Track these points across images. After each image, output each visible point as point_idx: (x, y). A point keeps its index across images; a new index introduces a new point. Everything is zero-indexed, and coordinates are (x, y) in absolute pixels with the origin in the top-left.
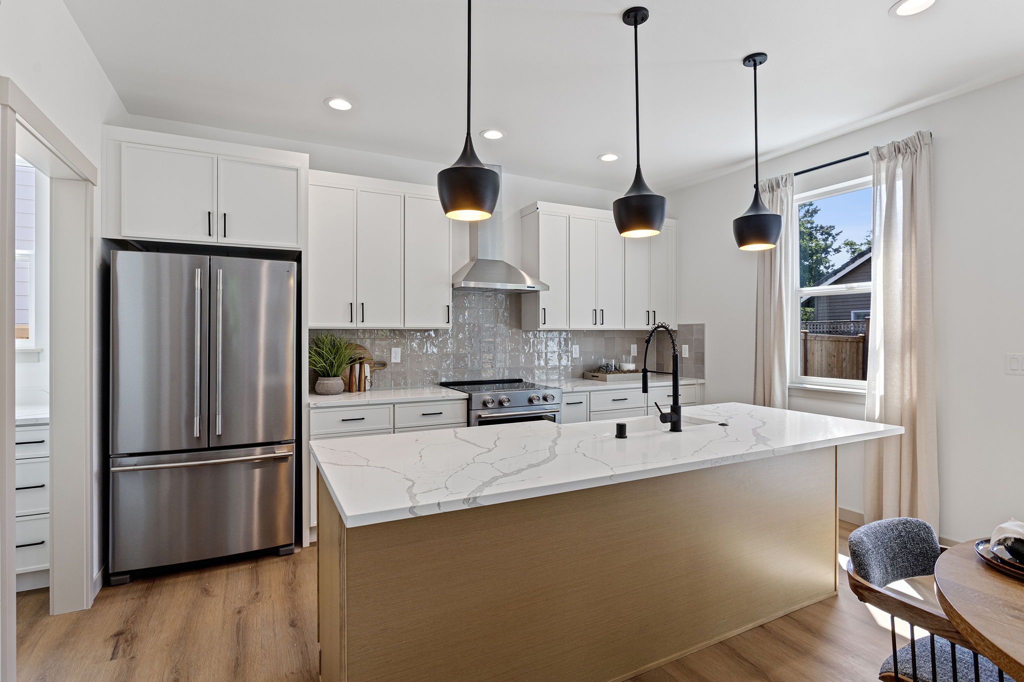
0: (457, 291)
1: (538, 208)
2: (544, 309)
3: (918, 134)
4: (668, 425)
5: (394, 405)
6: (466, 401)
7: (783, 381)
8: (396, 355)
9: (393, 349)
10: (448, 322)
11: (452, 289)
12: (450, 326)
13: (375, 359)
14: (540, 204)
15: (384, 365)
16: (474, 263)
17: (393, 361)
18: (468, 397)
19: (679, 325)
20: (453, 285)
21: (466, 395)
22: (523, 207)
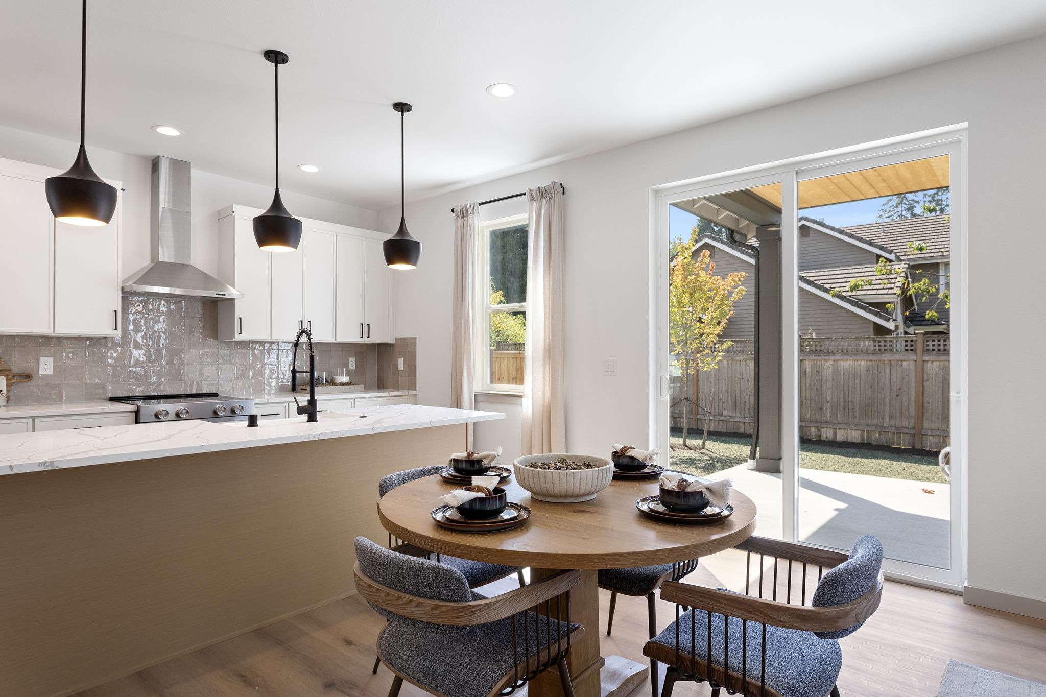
0: (126, 295)
1: (233, 212)
2: (240, 318)
3: (554, 183)
4: (305, 417)
5: (34, 420)
6: (134, 413)
7: (470, 388)
8: (46, 366)
9: (42, 360)
10: (116, 329)
11: (121, 292)
12: (119, 333)
13: (15, 369)
14: (236, 208)
15: (28, 377)
16: (154, 264)
17: (42, 372)
18: (136, 410)
19: (396, 339)
20: (122, 288)
21: (134, 408)
22: (220, 209)
